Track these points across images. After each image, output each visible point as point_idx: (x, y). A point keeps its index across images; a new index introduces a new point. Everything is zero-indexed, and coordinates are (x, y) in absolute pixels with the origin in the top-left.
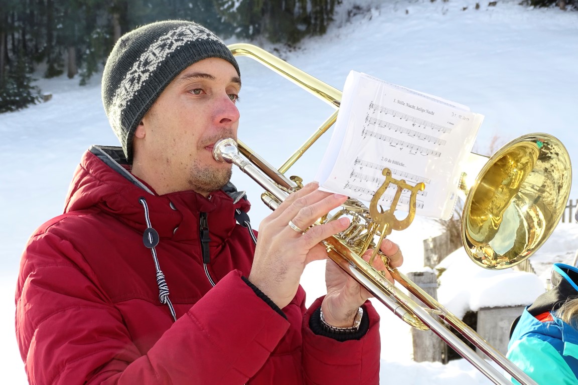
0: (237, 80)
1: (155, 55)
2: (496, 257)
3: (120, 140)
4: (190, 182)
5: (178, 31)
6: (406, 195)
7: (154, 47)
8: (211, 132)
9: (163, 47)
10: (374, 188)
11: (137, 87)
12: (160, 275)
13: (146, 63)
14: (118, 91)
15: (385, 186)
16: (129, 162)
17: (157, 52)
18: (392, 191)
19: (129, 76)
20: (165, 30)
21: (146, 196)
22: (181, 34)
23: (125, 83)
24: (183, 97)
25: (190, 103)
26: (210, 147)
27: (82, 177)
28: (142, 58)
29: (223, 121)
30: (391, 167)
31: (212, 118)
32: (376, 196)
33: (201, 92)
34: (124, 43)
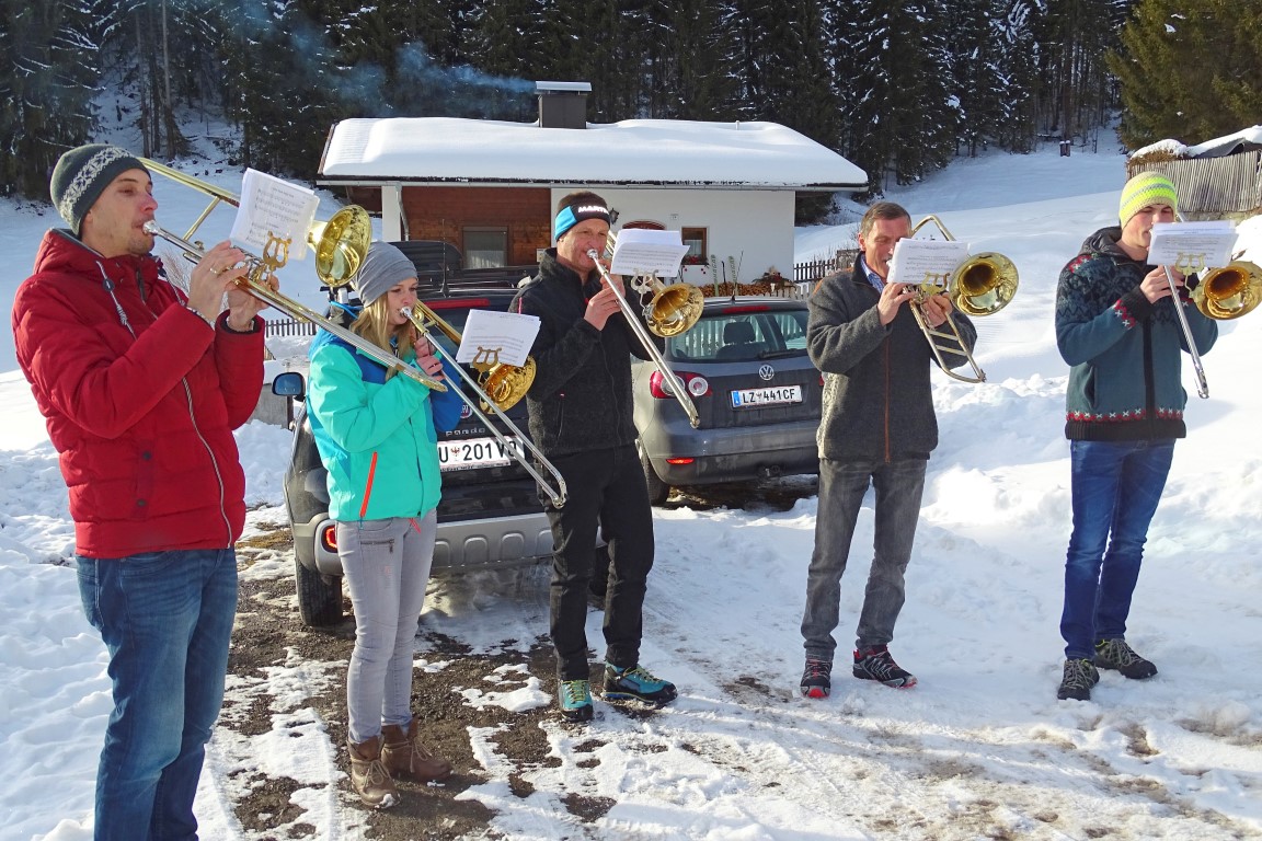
0: (151, 183)
1: (94, 167)
2: (337, 281)
3: (70, 224)
4: (128, 250)
5: (107, 151)
6: (282, 246)
7: (92, 161)
8: (141, 217)
9: (99, 161)
11: (83, 188)
12: (119, 307)
13: (88, 172)
14: (68, 191)
15: (271, 241)
16: (80, 237)
17: (95, 165)
18: (274, 244)
19: (75, 181)
20: (98, 150)
21: (100, 259)
22: (110, 153)
23: (73, 186)
24: (119, 195)
25: (123, 198)
26: (141, 227)
28: (85, 169)
29: (147, 209)
30: (273, 229)
31: (139, 209)
32: (266, 248)
33: (129, 192)
34: (67, 159)
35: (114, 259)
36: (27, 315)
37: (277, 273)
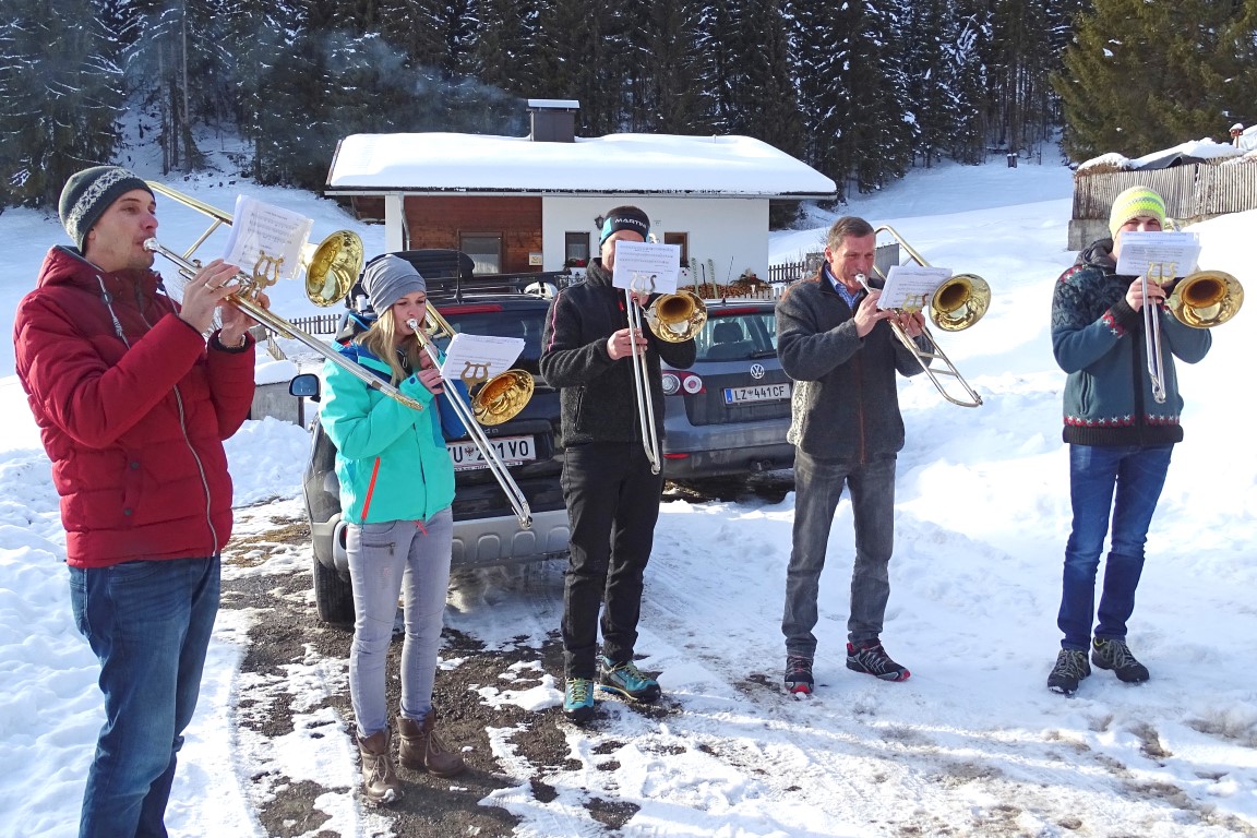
0: (154, 203)
1: (99, 187)
2: (325, 301)
3: (75, 241)
5: (113, 172)
6: (273, 265)
7: (98, 182)
8: (141, 234)
9: (104, 182)
10: (255, 261)
11: (88, 207)
12: (115, 319)
13: (93, 192)
14: (74, 210)
15: (261, 260)
16: (84, 253)
17: (100, 185)
18: (265, 263)
19: (81, 200)
20: (105, 171)
21: (100, 274)
22: (116, 174)
23: (79, 204)
24: (121, 213)
25: (126, 217)
26: (140, 243)
27: (51, 264)
28: (90, 189)
29: (148, 227)
30: (264, 249)
31: (141, 226)
32: (257, 266)
33: (133, 210)
34: (75, 180)
35: (114, 274)
36: (26, 327)
37: (267, 291)
